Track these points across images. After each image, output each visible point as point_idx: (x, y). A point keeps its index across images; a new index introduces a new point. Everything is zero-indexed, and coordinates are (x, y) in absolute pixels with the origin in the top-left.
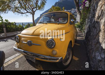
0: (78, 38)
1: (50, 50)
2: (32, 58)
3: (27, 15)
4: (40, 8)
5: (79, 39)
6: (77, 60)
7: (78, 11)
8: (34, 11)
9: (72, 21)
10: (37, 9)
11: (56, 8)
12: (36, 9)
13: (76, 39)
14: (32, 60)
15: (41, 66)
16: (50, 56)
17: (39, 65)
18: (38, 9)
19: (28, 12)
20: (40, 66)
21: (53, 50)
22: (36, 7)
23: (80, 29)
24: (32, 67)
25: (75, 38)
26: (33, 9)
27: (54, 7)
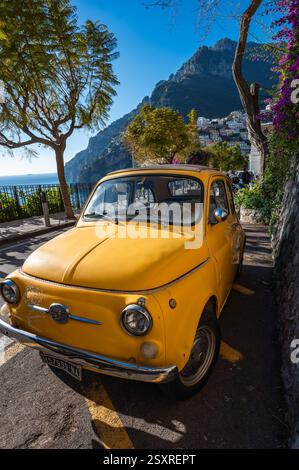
0: (249, 259)
1: (133, 343)
2: (69, 366)
3: (30, 151)
4: (87, 119)
5: (254, 264)
6: (238, 359)
7: (252, 135)
8: (64, 132)
9: (217, 213)
10: (77, 124)
11: (159, 115)
12: (73, 127)
13: (238, 262)
14: (70, 370)
15: (102, 387)
16: (133, 360)
17: (94, 384)
18: (80, 127)
19: (35, 139)
20: (97, 388)
21: (144, 344)
22: (71, 116)
23: (259, 215)
24: (70, 389)
25: (236, 260)
26: (56, 124)
27: (152, 110)
